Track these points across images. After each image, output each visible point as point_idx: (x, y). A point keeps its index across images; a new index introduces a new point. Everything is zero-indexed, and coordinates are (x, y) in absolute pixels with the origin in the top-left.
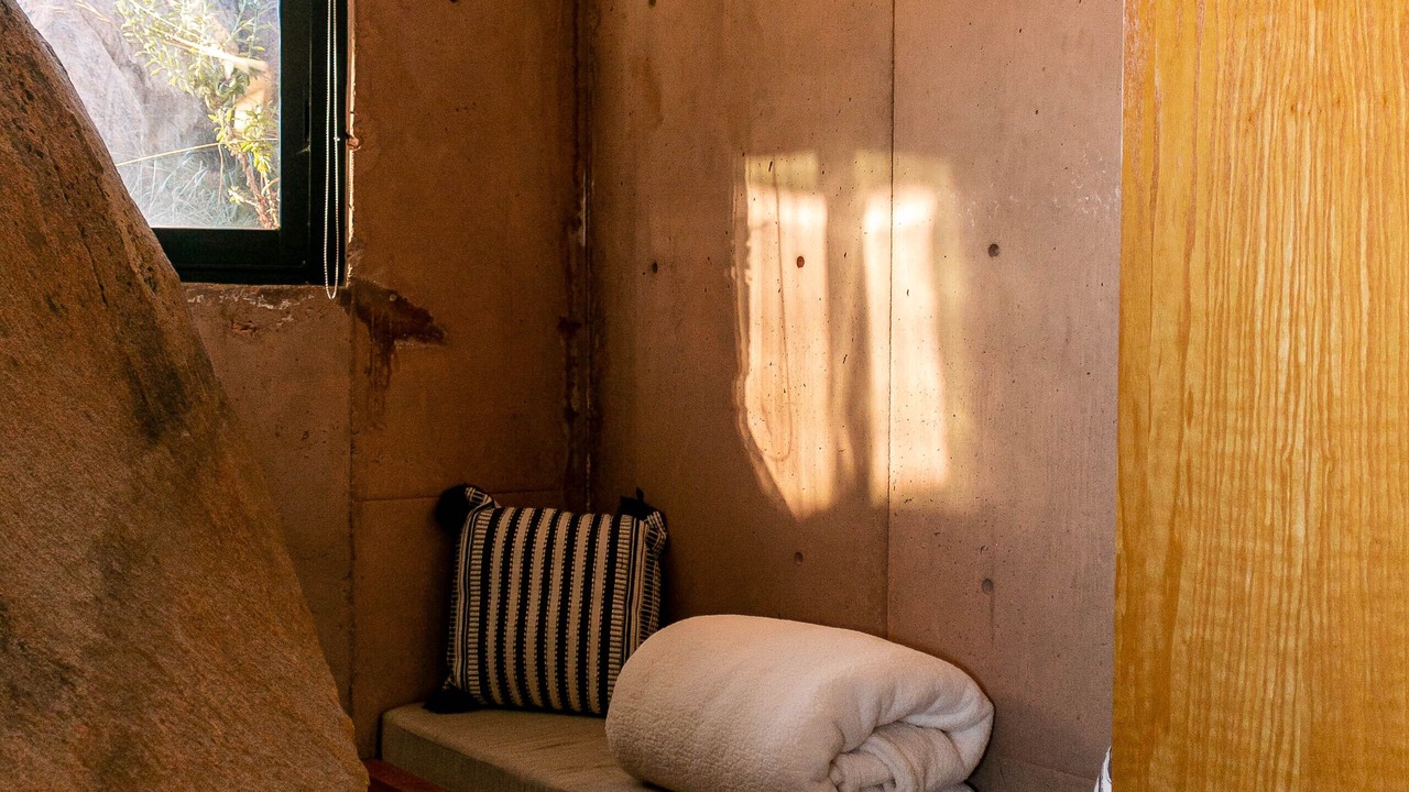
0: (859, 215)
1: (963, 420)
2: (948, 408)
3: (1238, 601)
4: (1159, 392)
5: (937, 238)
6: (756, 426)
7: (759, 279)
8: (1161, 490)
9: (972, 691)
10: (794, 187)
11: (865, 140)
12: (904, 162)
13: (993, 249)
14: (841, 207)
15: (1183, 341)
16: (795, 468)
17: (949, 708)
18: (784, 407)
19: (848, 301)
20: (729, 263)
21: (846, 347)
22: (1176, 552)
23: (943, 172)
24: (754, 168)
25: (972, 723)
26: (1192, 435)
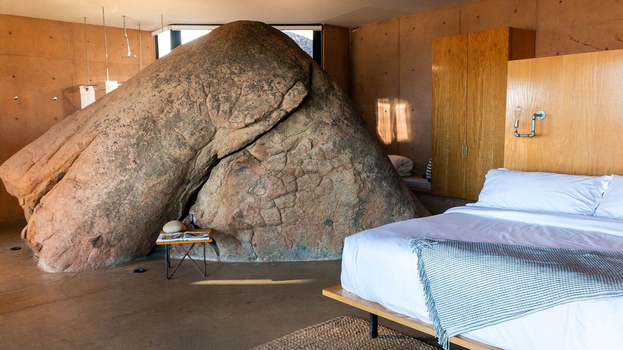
0: (395, 106)
1: (410, 131)
2: (408, 129)
3: (442, 143)
4: (435, 126)
5: (406, 109)
6: (379, 133)
7: (380, 114)
8: (436, 134)
9: (411, 161)
10: (385, 102)
11: (395, 97)
12: (401, 101)
13: (413, 110)
14: (392, 105)
15: (437, 121)
16: (386, 138)
17: (409, 163)
18: (384, 131)
19: (393, 117)
20: (375, 111)
21: (393, 122)
22: (437, 139)
23: (406, 102)
24: (379, 100)
25: (411, 165)
26: (438, 129)
